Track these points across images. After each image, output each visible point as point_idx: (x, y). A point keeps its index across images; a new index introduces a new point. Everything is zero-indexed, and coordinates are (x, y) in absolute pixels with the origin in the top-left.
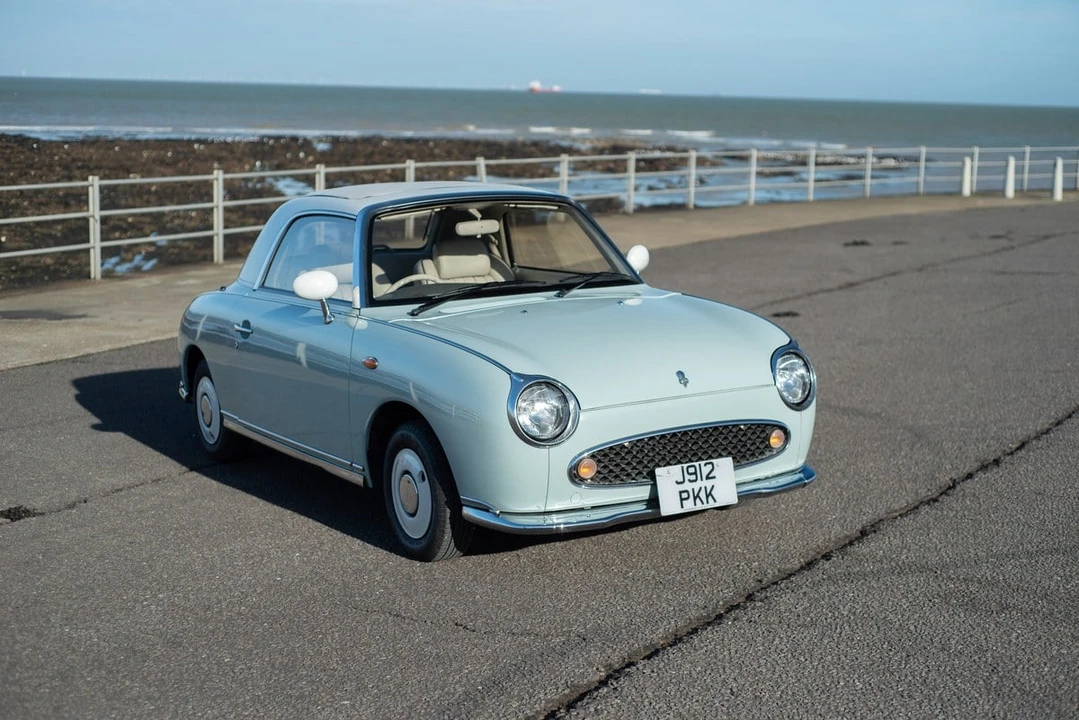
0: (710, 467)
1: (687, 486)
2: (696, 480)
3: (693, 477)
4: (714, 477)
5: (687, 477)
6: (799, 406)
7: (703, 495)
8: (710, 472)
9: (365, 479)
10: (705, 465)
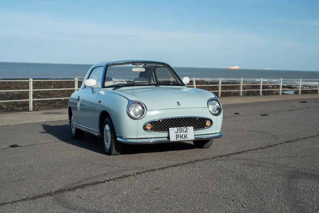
0: (186, 129)
1: (179, 133)
3: (181, 131)
4: (187, 132)
5: (179, 131)
6: (216, 115)
7: (183, 136)
8: (186, 130)
9: (99, 134)
10: (185, 128)
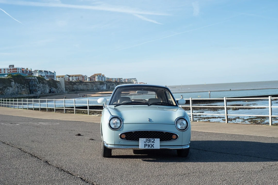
0: (153, 140)
1: (147, 143)
2: (149, 142)
3: (149, 141)
4: (154, 142)
6: (182, 130)
7: (151, 146)
